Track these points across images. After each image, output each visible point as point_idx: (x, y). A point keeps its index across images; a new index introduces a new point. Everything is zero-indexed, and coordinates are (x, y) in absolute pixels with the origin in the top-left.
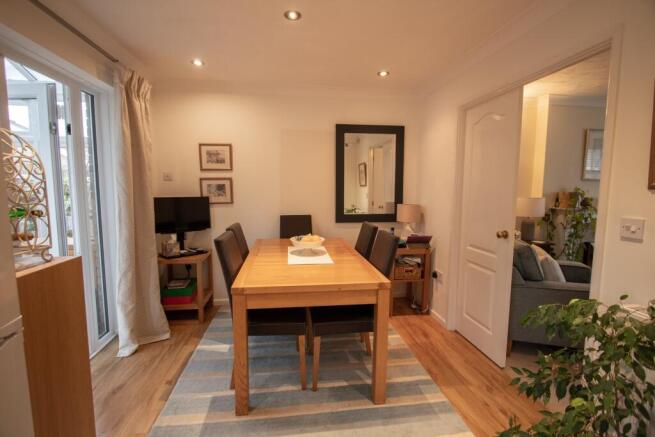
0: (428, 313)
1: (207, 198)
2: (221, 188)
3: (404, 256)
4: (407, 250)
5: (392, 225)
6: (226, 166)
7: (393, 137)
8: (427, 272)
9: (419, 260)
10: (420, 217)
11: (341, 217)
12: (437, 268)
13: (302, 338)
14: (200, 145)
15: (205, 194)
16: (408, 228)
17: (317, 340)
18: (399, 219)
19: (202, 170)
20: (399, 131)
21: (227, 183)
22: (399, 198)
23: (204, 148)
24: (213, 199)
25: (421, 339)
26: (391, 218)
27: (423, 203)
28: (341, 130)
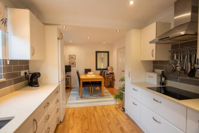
0: (114, 87)
1: (70, 66)
2: (73, 64)
3: (109, 76)
4: (109, 75)
5: (107, 71)
6: (74, 59)
7: (107, 53)
8: (113, 79)
9: (111, 77)
10: (112, 69)
11: (97, 69)
12: (115, 79)
13: (90, 87)
14: (69, 55)
15: (70, 65)
16: (110, 71)
17: (93, 87)
18: (108, 69)
19: (69, 60)
20: (108, 52)
21: (74, 63)
22: (108, 65)
23: (70, 56)
24: (72, 66)
25: (111, 91)
26: (107, 69)
27: (113, 66)
28: (97, 52)
